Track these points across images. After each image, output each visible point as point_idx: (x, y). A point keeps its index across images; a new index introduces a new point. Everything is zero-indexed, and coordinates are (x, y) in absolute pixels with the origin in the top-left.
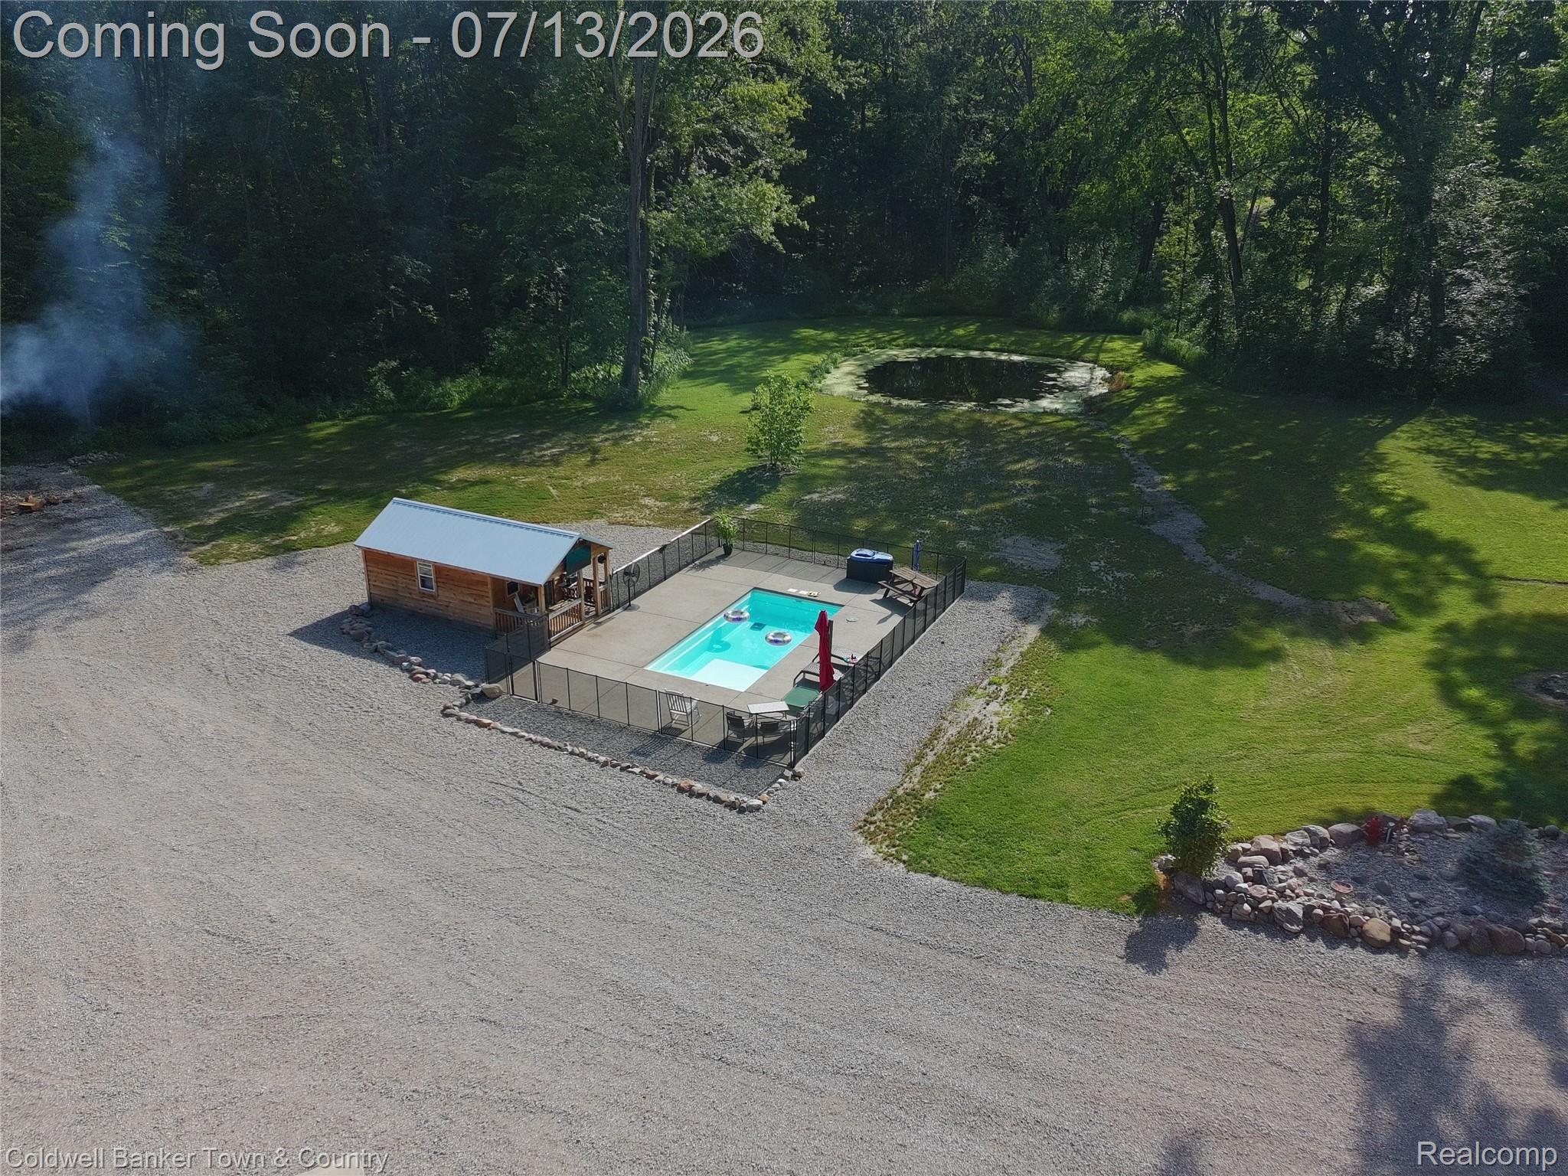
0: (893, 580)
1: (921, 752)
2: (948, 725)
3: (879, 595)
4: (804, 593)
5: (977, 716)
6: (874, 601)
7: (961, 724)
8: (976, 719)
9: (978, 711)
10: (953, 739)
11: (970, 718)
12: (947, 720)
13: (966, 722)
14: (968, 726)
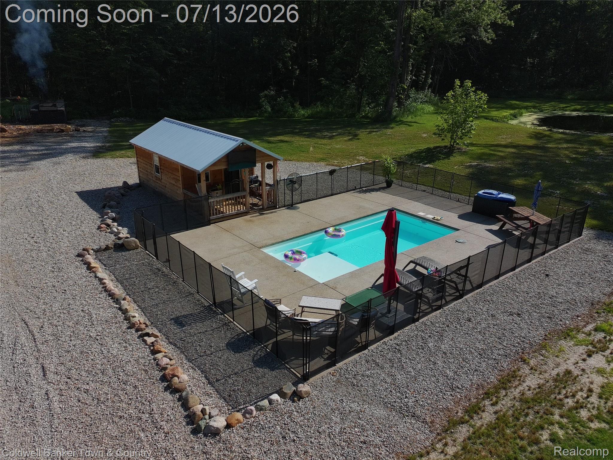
0: (511, 216)
1: (478, 403)
2: (527, 371)
3: (495, 227)
4: (430, 217)
5: (572, 368)
6: (490, 231)
7: (547, 375)
8: (568, 372)
9: (573, 360)
10: (529, 394)
11: (561, 369)
12: (528, 364)
13: (554, 373)
14: (555, 380)
